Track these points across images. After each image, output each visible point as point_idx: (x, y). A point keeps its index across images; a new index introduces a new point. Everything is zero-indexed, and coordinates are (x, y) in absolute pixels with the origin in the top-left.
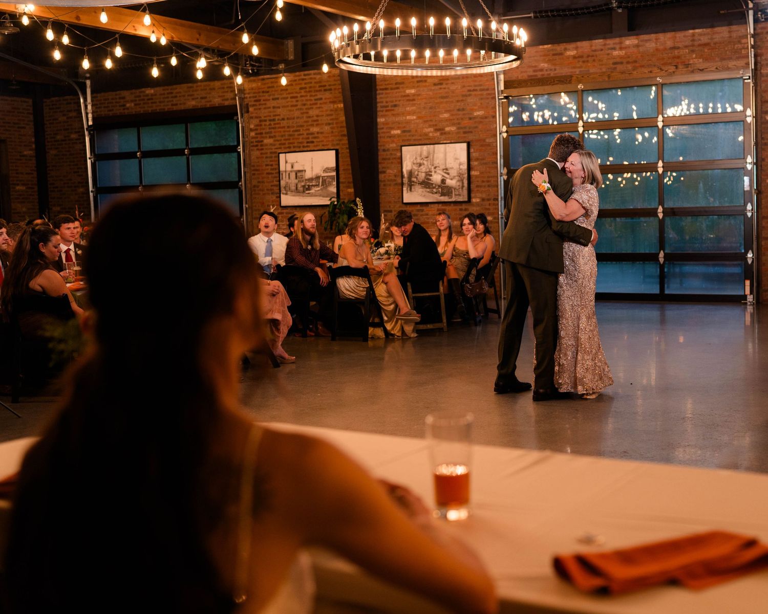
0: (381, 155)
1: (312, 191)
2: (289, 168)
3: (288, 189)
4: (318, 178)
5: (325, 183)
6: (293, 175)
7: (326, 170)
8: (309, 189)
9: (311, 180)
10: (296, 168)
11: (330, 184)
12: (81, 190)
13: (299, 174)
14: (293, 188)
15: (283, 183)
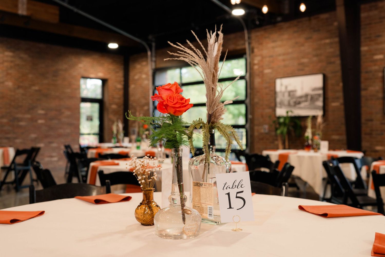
0: (363, 76)
1: (302, 105)
2: (283, 89)
3: (282, 104)
4: (306, 96)
5: (313, 99)
6: (286, 94)
7: (315, 89)
8: (299, 103)
9: (301, 97)
10: (290, 88)
11: (317, 100)
12: (146, 108)
13: (292, 94)
14: (286, 103)
15: (278, 100)
